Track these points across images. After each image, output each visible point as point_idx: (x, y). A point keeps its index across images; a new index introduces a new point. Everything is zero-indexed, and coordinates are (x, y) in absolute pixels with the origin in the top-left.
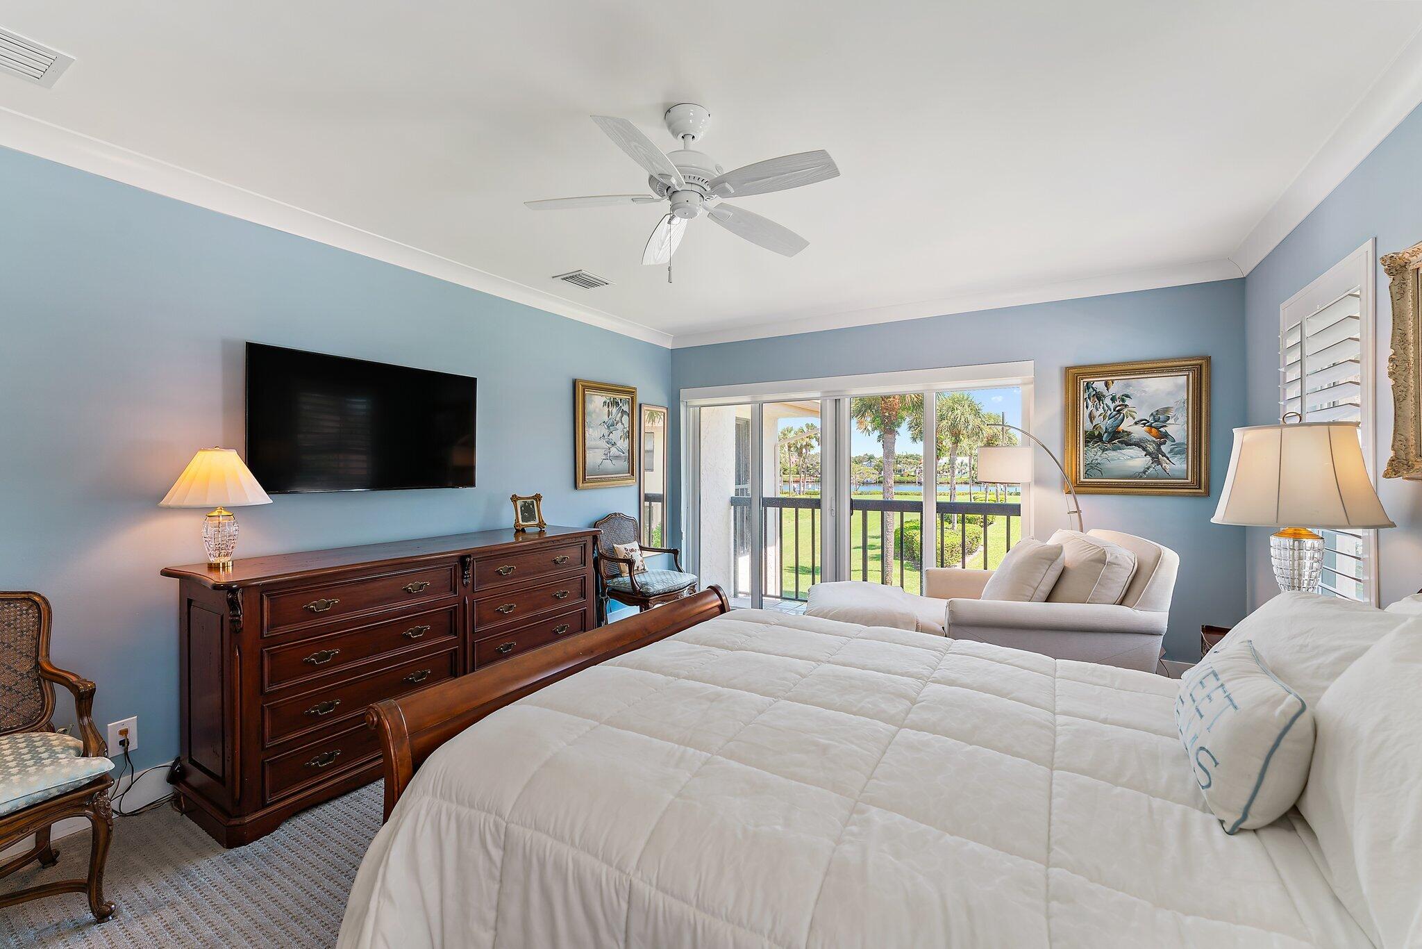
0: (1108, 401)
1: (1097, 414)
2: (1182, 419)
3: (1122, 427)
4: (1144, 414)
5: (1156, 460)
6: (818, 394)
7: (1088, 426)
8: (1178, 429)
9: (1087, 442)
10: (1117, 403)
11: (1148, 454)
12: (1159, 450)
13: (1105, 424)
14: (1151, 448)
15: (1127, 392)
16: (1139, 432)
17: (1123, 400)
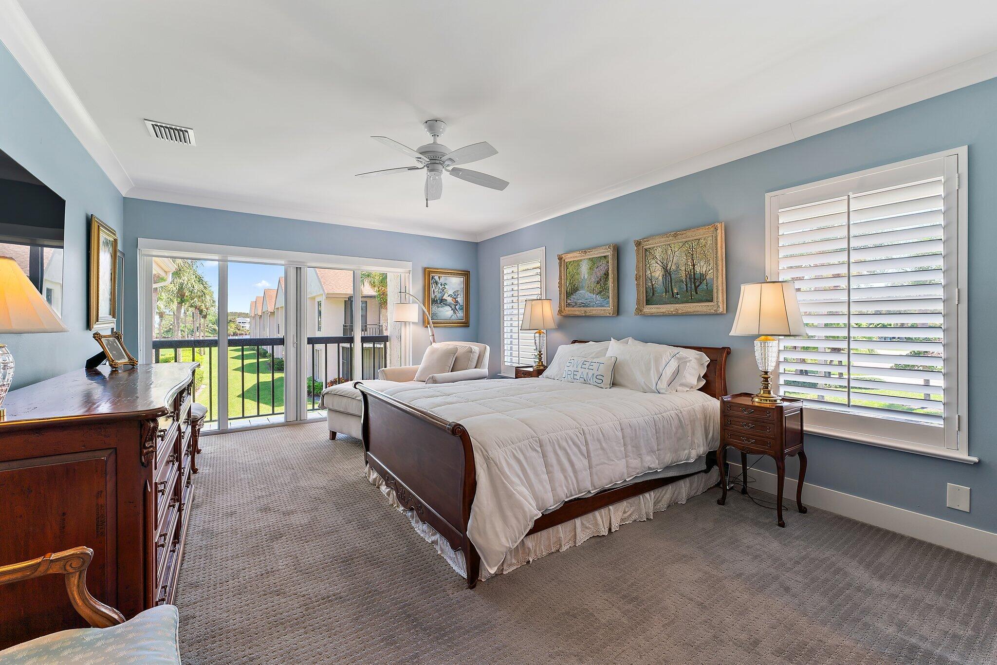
0: (439, 285)
1: (436, 291)
2: (462, 296)
3: (444, 298)
4: (451, 292)
5: (455, 313)
6: (283, 262)
7: (433, 296)
8: (461, 299)
9: (432, 303)
10: (443, 286)
11: (452, 309)
12: (455, 308)
13: (439, 295)
14: (453, 307)
15: (446, 282)
16: (449, 300)
17: (444, 286)
